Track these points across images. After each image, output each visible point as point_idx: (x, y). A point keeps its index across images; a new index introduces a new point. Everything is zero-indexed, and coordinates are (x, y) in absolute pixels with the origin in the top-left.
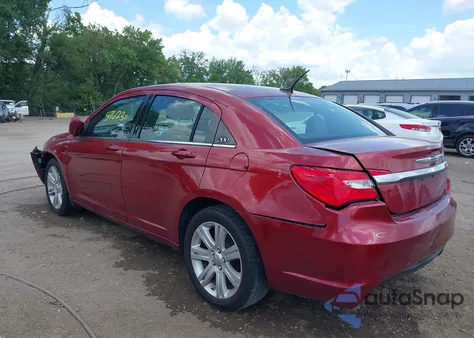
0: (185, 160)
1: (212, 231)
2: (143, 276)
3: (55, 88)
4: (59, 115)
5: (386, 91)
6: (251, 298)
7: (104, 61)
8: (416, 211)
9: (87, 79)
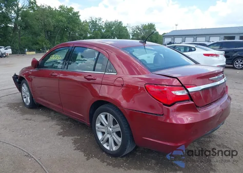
0: (91, 81)
1: (106, 117)
2: (72, 139)
3: (25, 39)
4: (27, 53)
5: (196, 35)
6: (127, 151)
7: (50, 24)
8: (210, 104)
9: (41, 34)
